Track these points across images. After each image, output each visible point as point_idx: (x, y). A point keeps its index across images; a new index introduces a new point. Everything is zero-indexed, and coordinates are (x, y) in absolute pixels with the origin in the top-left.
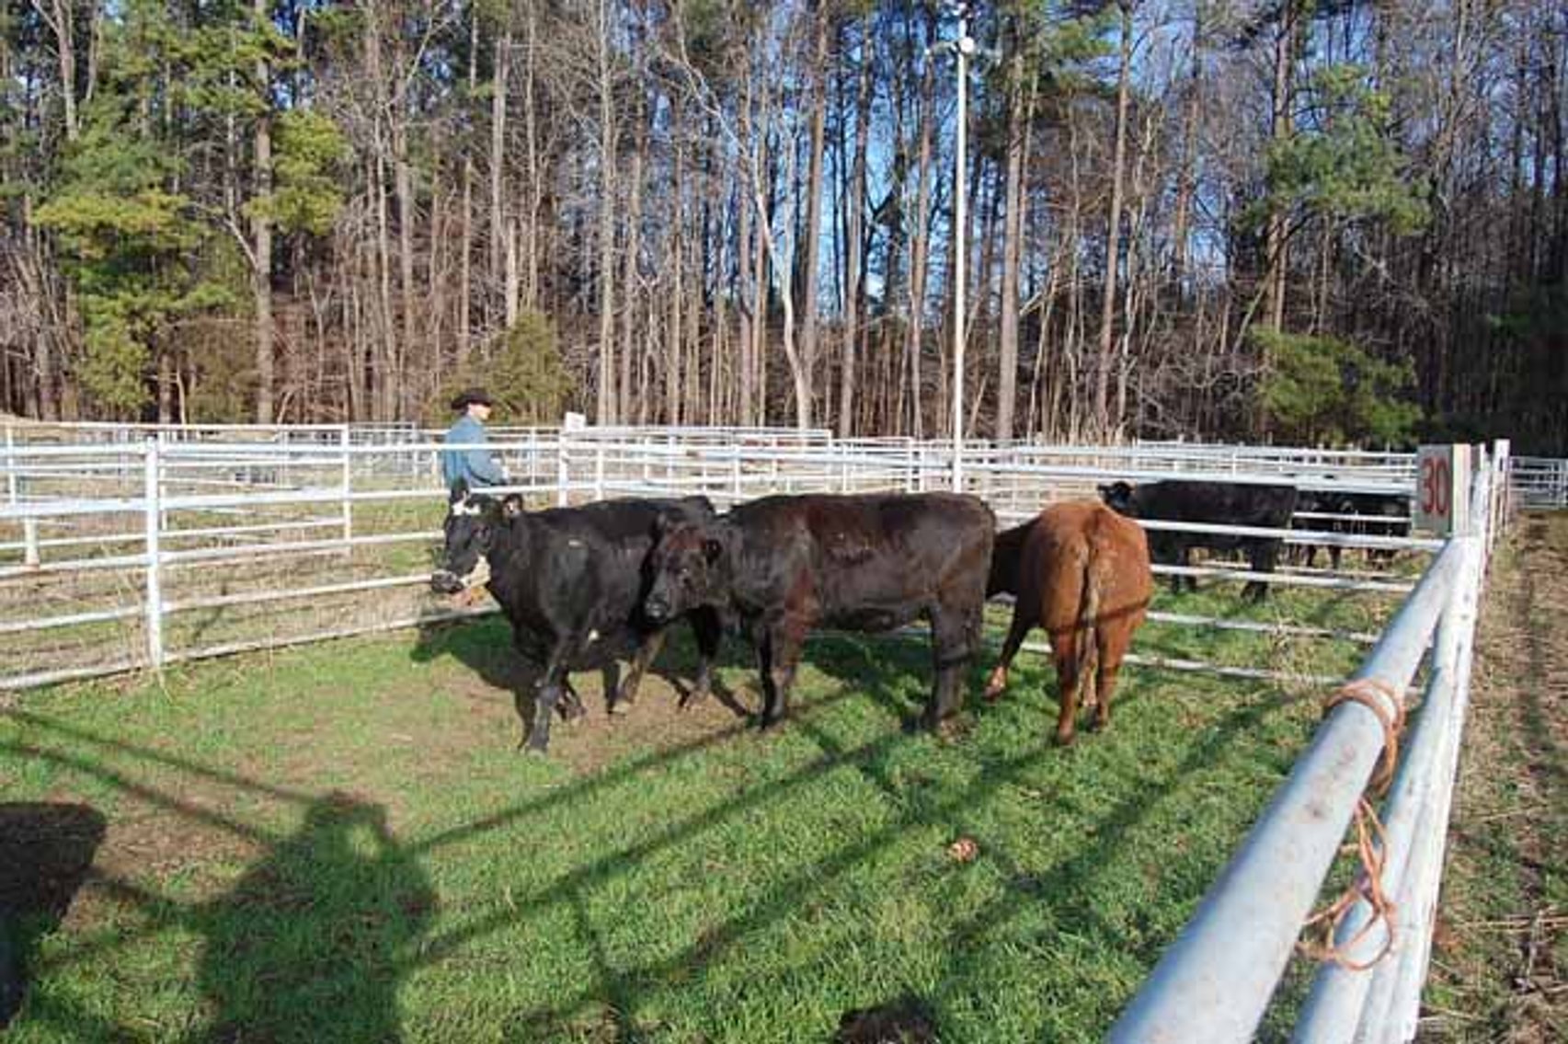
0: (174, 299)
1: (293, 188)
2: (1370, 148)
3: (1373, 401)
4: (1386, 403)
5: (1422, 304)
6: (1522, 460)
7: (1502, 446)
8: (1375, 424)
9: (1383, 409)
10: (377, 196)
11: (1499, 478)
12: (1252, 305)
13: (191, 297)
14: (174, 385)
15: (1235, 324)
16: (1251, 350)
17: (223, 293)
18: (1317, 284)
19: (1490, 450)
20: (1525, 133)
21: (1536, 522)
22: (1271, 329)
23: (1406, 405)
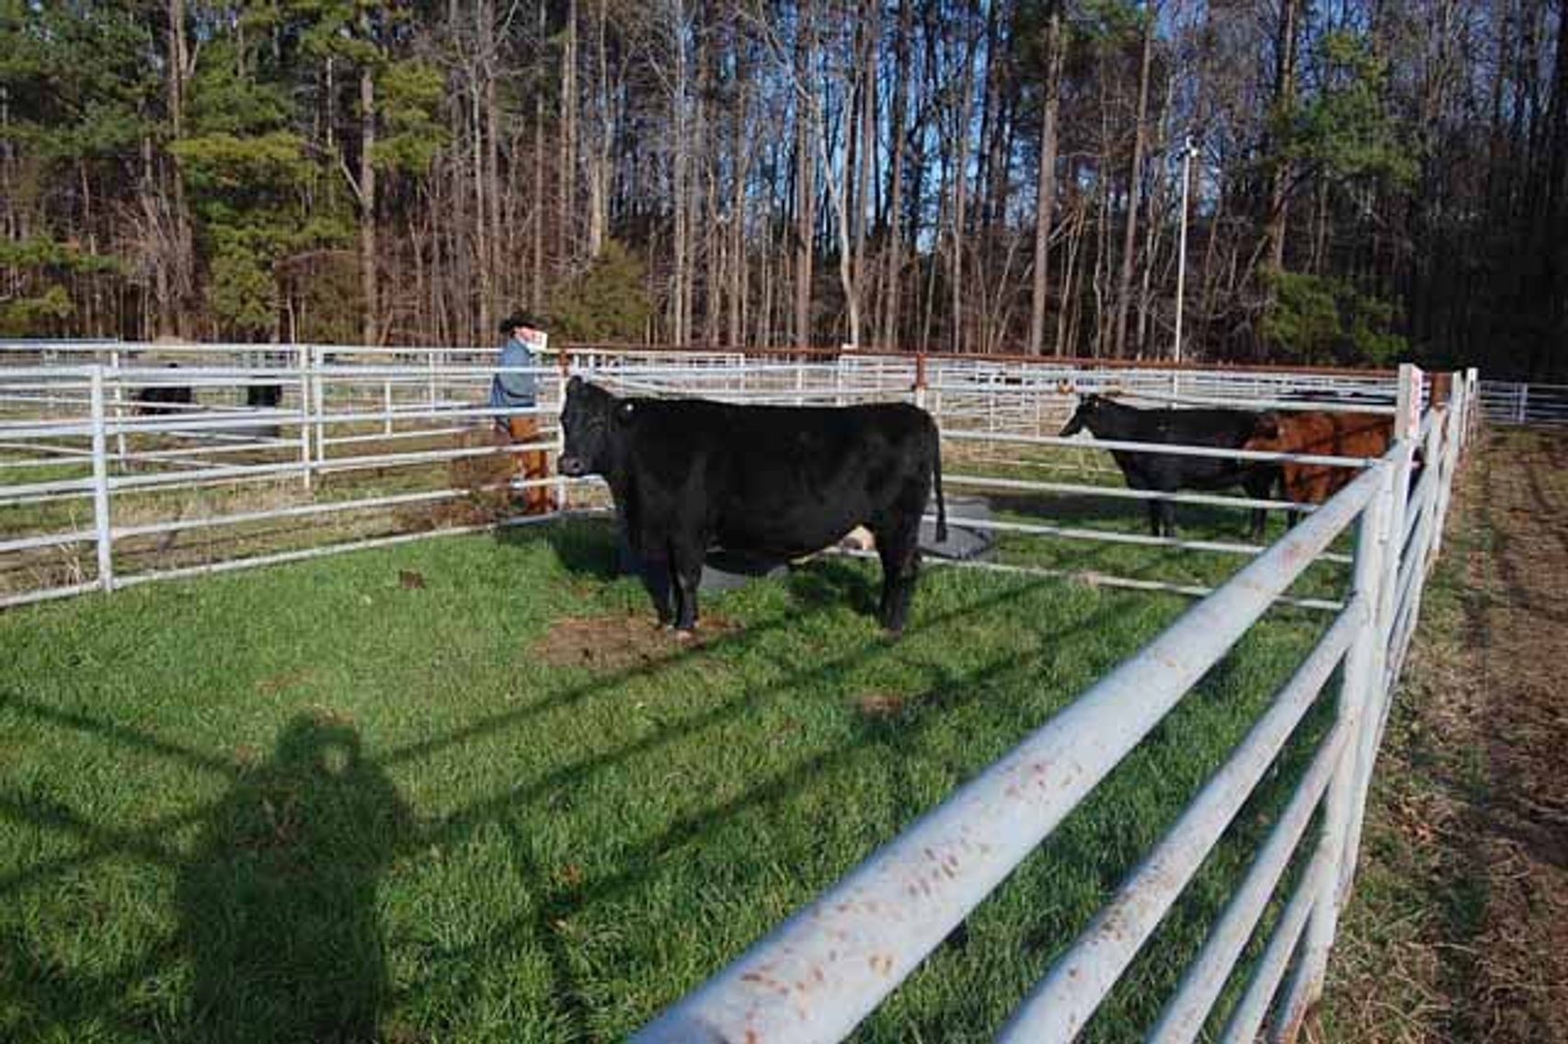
0: (294, 232)
1: (410, 133)
2: (1372, 110)
3: (1365, 332)
4: (1375, 333)
5: (1409, 245)
6: (1491, 383)
7: (1472, 373)
8: (1366, 352)
9: (1373, 339)
10: (473, 138)
11: (1469, 396)
12: (1260, 245)
13: (307, 232)
14: (285, 312)
15: (1243, 261)
16: (1258, 285)
17: (335, 229)
18: (1316, 227)
19: (1464, 376)
20: (1506, 81)
21: (1499, 435)
22: (1274, 267)
23: (1394, 336)
